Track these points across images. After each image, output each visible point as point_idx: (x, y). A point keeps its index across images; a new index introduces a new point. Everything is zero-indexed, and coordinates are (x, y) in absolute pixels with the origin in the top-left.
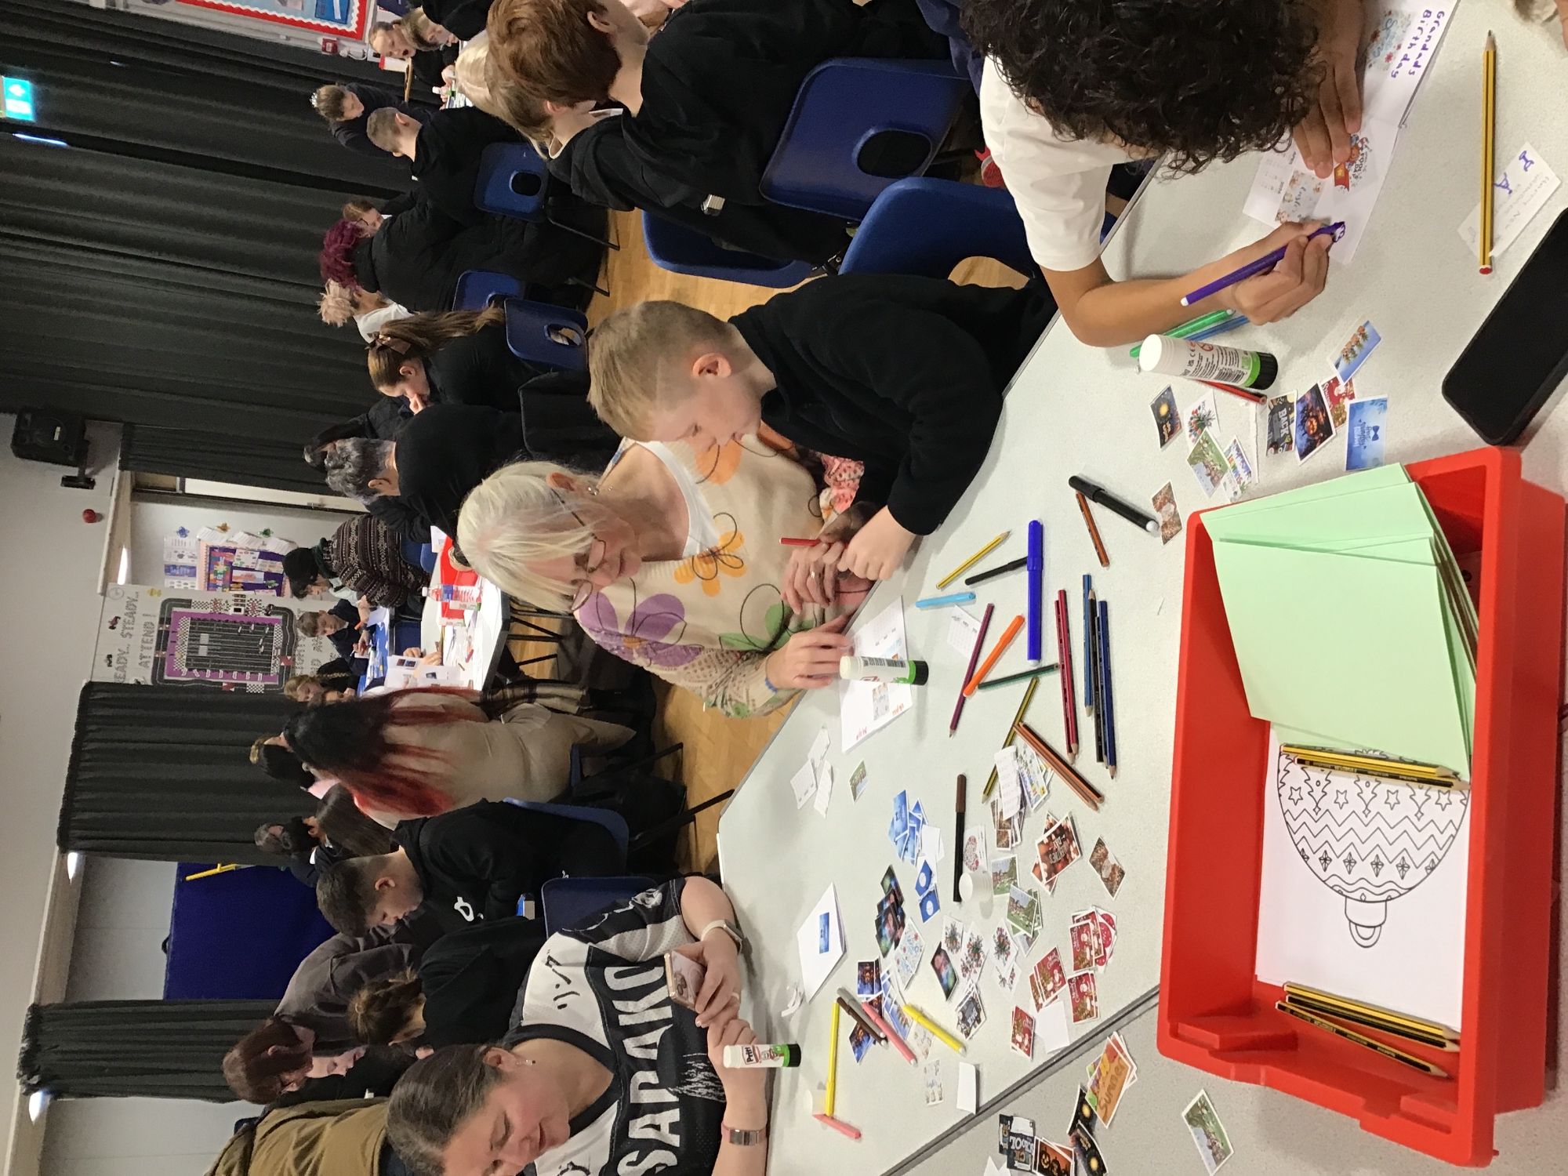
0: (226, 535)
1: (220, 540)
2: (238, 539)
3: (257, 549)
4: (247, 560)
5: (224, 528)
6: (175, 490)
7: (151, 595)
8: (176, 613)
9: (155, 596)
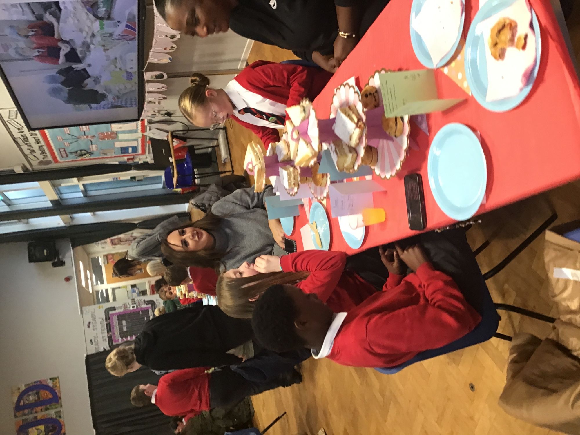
7: (100, 308)
8: (111, 315)
9: (101, 309)
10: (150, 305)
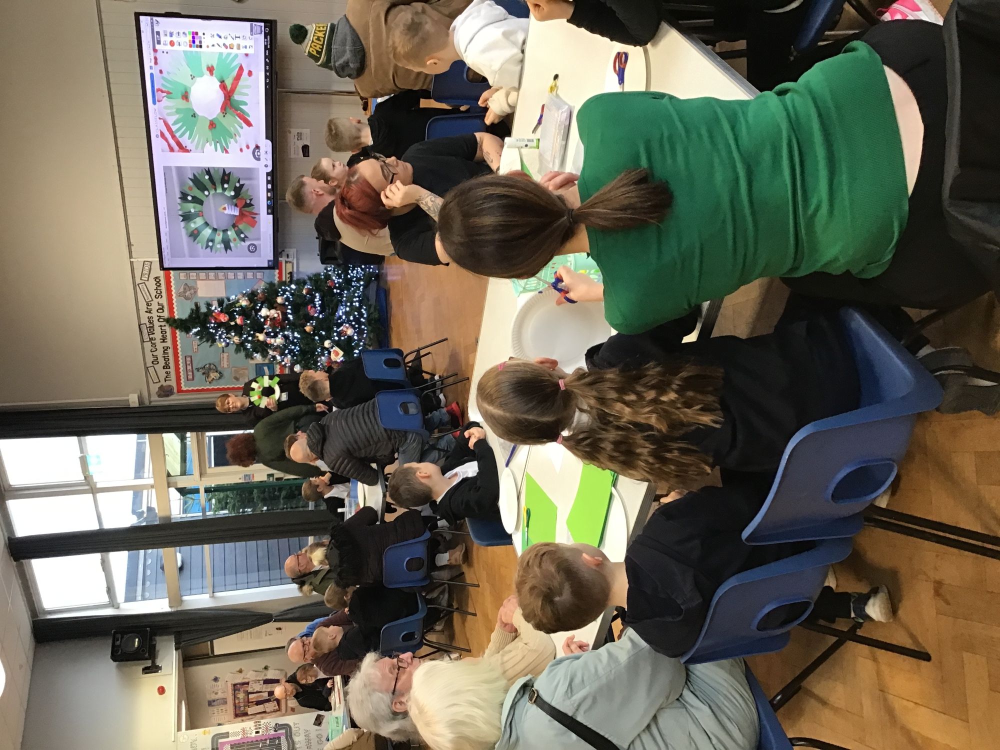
0: (242, 675)
1: (239, 679)
2: (250, 676)
3: (261, 679)
4: (257, 687)
5: (241, 671)
6: (208, 654)
7: (205, 734)
8: (221, 743)
9: (207, 735)
10: (284, 731)
